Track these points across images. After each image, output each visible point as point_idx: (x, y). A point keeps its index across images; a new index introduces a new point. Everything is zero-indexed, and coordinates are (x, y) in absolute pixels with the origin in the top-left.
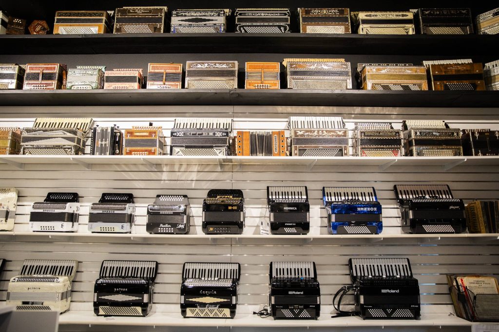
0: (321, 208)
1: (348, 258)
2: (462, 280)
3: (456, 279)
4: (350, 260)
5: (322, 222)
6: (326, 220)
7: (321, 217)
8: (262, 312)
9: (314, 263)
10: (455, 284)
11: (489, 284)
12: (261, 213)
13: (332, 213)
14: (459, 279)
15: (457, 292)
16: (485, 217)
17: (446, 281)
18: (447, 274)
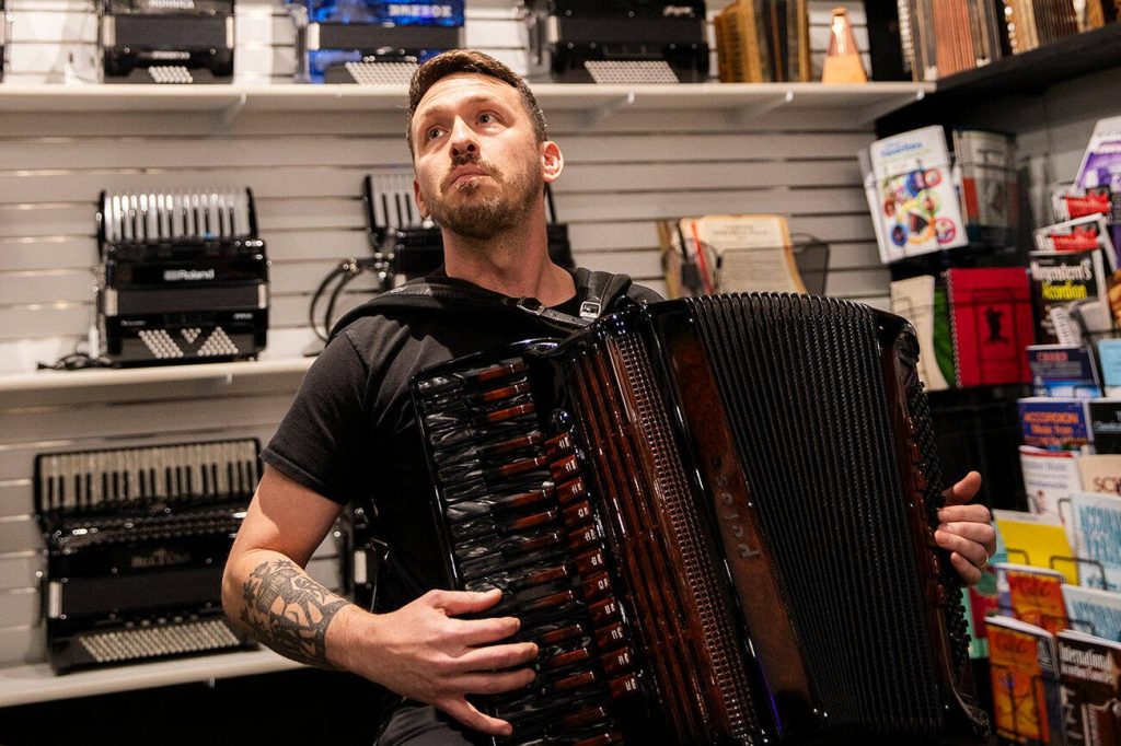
0: (274, 15)
1: (360, 176)
2: (694, 227)
3: (678, 226)
4: (367, 183)
5: (277, 59)
6: (289, 55)
7: (275, 46)
8: (70, 360)
9: (249, 192)
10: (675, 240)
11: (765, 233)
12: (66, 29)
13: (311, 22)
14: (686, 227)
15: (680, 261)
16: (764, 42)
17: (654, 241)
18: (657, 221)
